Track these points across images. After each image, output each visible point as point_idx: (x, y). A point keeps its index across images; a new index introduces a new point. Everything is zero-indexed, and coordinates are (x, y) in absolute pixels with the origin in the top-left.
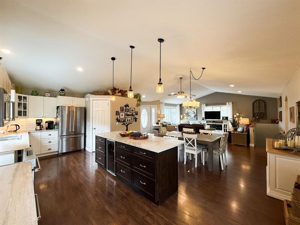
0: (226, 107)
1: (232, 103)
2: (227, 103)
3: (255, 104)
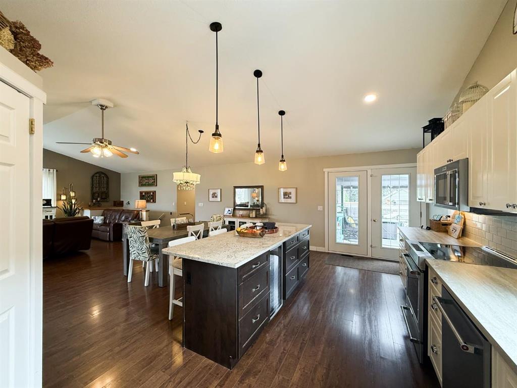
1: (57, 171)
3: (95, 178)
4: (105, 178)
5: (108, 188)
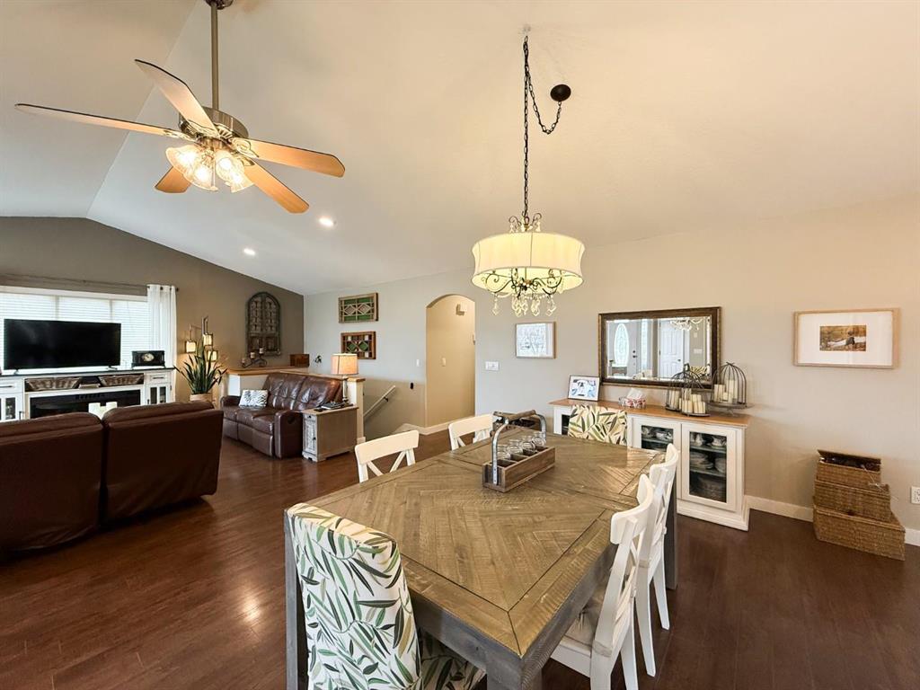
0: (146, 305)
1: (177, 290)
2: (153, 289)
3: (254, 304)
4: (273, 306)
5: (278, 328)
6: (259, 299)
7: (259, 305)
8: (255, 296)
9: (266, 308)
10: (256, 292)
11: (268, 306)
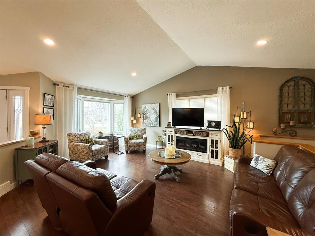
0: (216, 98)
1: (230, 88)
2: (219, 89)
3: (286, 88)
4: (308, 87)
5: (314, 104)
6: (292, 83)
7: (291, 88)
8: (288, 81)
9: (299, 89)
10: (288, 78)
11: (302, 87)
